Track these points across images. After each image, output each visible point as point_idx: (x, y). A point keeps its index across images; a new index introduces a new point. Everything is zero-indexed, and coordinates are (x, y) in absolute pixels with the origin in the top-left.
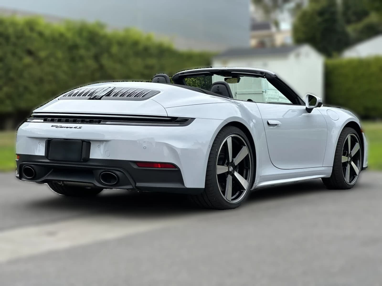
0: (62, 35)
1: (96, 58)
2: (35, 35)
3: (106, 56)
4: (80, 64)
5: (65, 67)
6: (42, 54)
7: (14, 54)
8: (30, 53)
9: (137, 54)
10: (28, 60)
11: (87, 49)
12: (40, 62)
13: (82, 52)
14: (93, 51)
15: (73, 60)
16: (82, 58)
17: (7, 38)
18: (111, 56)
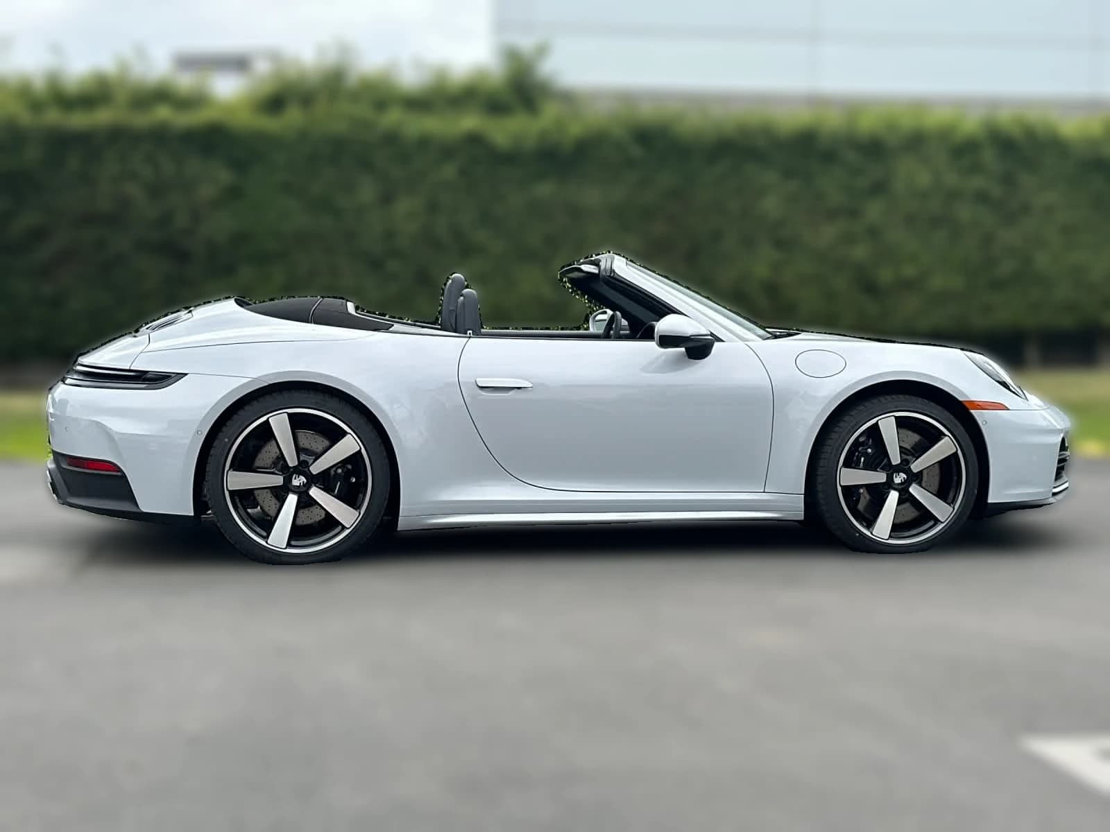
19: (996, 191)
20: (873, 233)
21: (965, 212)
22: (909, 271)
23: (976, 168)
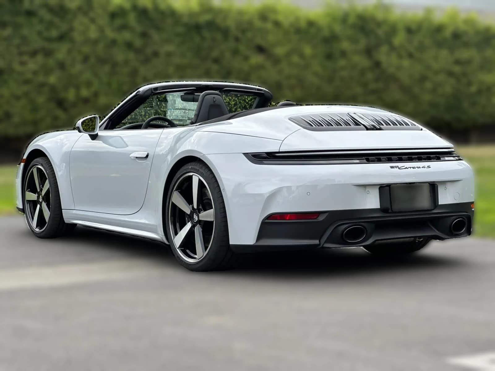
0: (311, 24)
1: (369, 52)
2: (269, 26)
3: (384, 49)
4: (342, 63)
5: (316, 67)
6: (280, 51)
7: (235, 52)
8: (261, 50)
9: (440, 44)
10: (256, 59)
11: (353, 40)
12: (276, 61)
13: (345, 45)
14: (363, 43)
15: (329, 57)
16: (343, 54)
17: (225, 32)
18: (392, 48)
19: (138, 42)
20: (62, 66)
21: (120, 55)
22: (85, 93)
23: (124, 27)
